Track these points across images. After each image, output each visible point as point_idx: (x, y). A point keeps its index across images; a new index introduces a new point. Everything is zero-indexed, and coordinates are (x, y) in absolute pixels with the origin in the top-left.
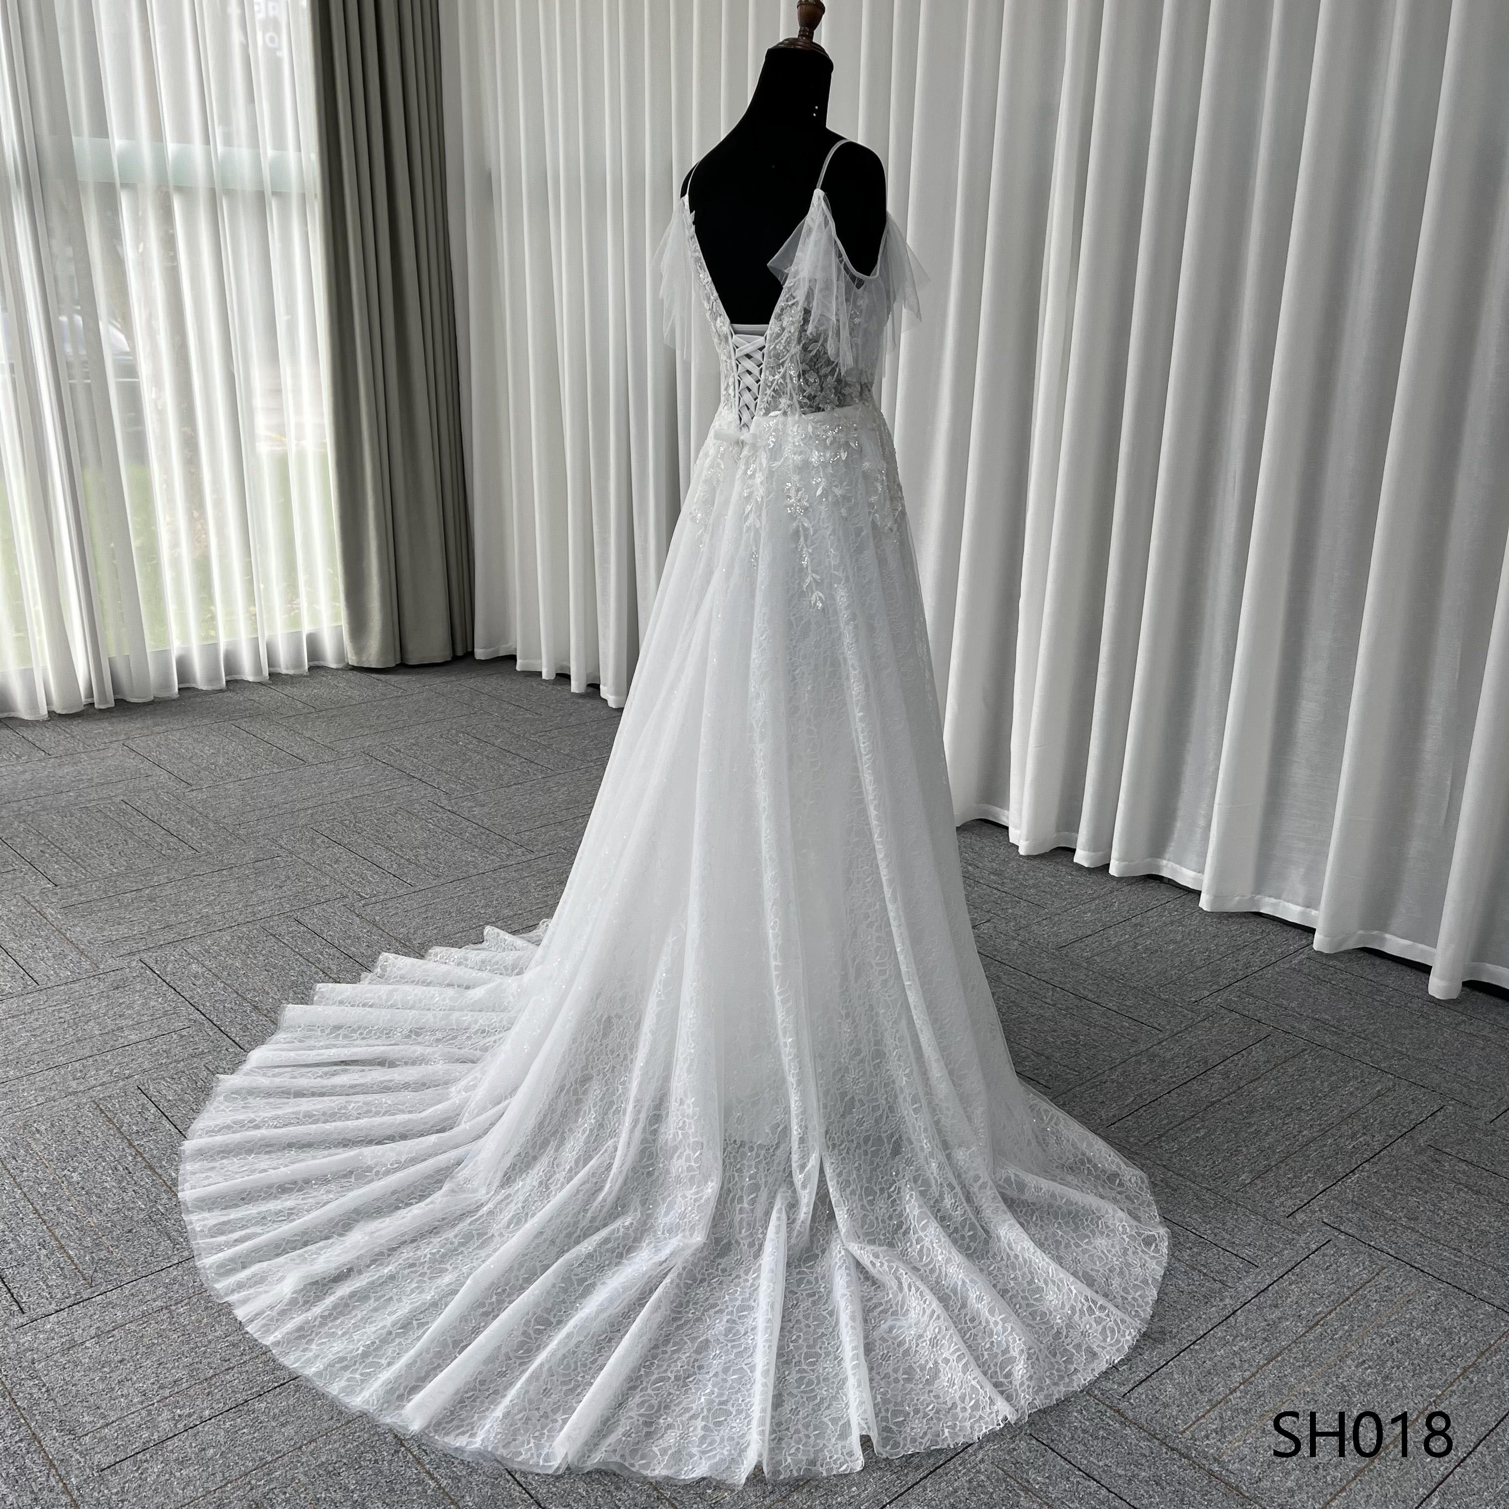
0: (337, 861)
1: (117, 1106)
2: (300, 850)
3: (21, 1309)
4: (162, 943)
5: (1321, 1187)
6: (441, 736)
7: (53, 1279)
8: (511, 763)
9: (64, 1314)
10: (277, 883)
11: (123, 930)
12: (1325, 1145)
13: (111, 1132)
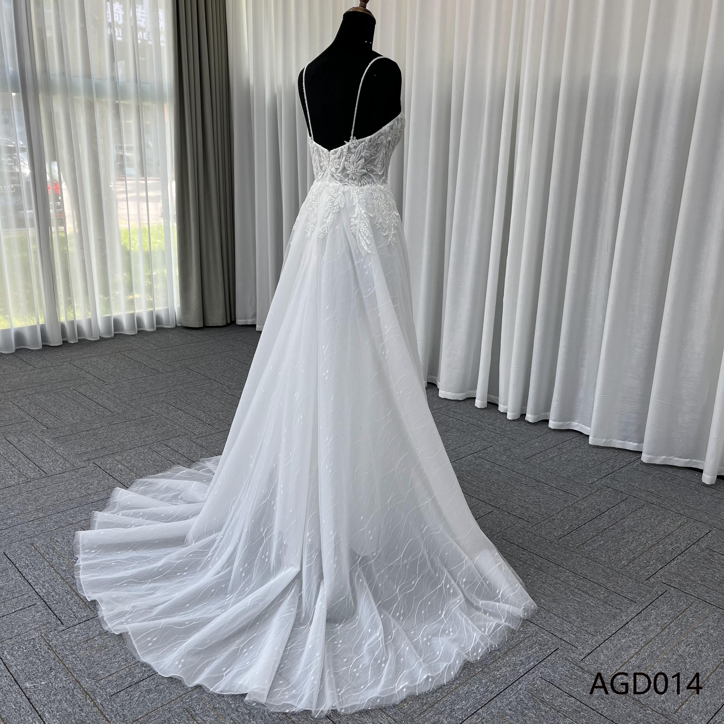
0: (180, 417)
2: (162, 413)
3: (62, 623)
4: (103, 455)
5: (660, 567)
6: (222, 360)
9: (83, 625)
10: (154, 427)
11: (83, 449)
12: (659, 548)
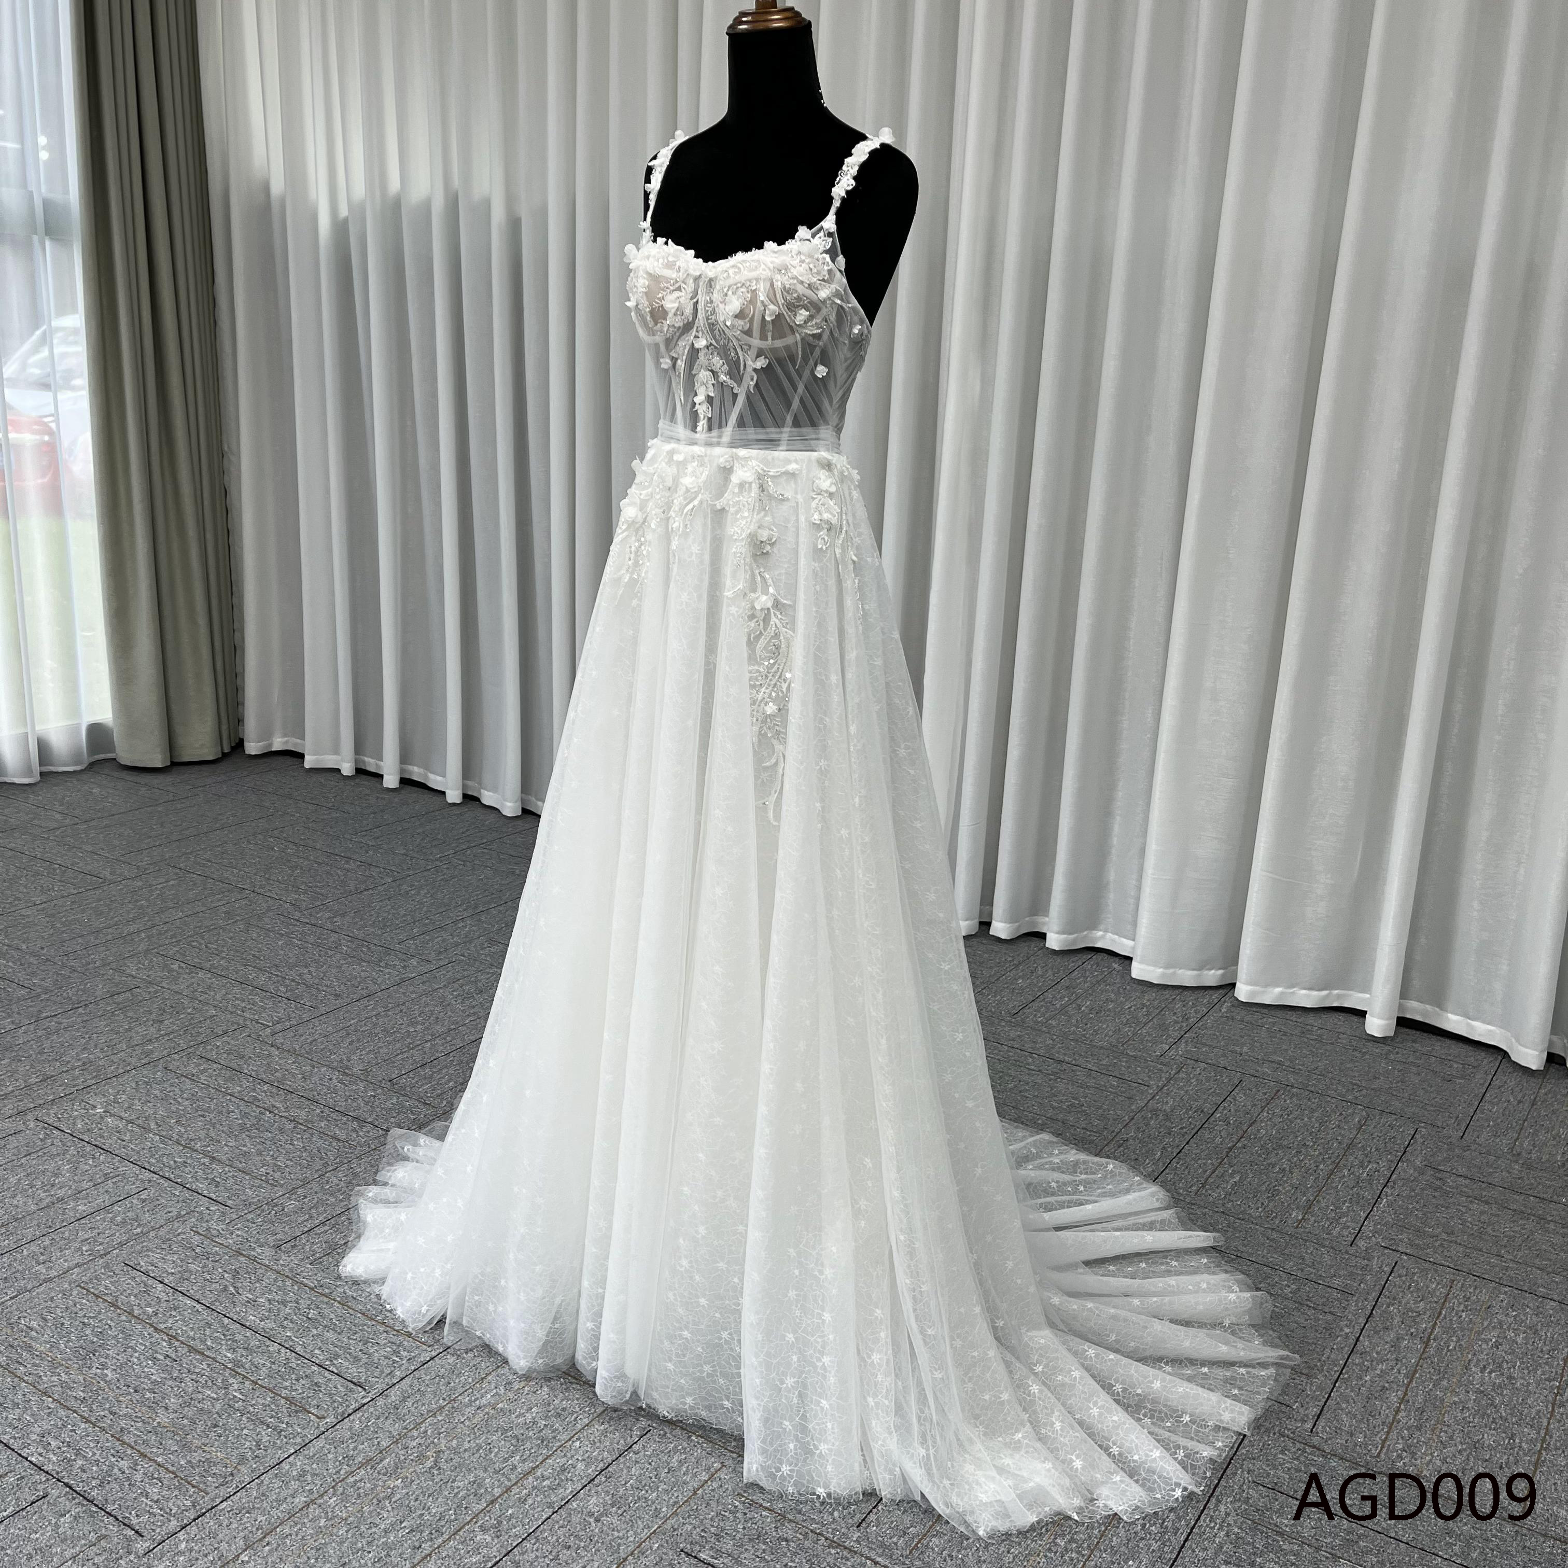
0: (210, 988)
1: (113, 1288)
2: (159, 979)
3: (137, 1532)
4: (51, 1097)
5: (1363, 1215)
6: (249, 842)
7: (154, 1491)
8: (347, 866)
9: (193, 1529)
10: (154, 1016)
12: (1344, 1176)
13: (124, 1318)
